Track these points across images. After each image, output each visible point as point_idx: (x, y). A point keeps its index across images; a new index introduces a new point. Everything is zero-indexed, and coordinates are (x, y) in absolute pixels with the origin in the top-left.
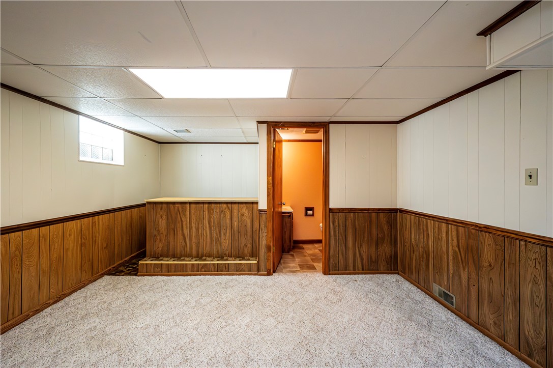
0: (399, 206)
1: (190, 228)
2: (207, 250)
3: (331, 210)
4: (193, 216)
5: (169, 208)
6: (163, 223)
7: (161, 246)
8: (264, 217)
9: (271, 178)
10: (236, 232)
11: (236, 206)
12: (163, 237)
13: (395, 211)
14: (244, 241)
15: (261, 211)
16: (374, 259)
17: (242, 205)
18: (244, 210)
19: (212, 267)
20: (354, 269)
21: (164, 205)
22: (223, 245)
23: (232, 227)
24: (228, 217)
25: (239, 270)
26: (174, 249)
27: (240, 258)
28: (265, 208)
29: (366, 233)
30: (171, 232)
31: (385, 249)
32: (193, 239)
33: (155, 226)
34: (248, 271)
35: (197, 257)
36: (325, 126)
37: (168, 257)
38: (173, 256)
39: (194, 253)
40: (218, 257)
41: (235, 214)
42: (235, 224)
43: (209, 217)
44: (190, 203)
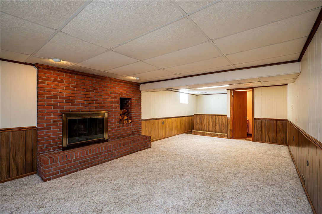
1: (206, 123)
2: (211, 129)
3: (254, 119)
4: (207, 119)
6: (198, 121)
8: (229, 120)
9: (231, 107)
10: (220, 124)
11: (220, 116)
12: (198, 125)
14: (223, 128)
16: (275, 139)
17: (222, 116)
18: (223, 117)
21: (199, 116)
22: (216, 128)
24: (218, 120)
25: (221, 136)
26: (202, 128)
27: (222, 133)
28: (229, 117)
29: (271, 129)
30: (201, 123)
31: (281, 135)
32: (207, 126)
33: (197, 122)
34: (224, 137)
35: (208, 131)
36: (253, 88)
37: (200, 131)
38: (202, 131)
39: (207, 130)
40: (214, 132)
41: (220, 119)
42: (220, 122)
43: (212, 120)
44: (206, 115)
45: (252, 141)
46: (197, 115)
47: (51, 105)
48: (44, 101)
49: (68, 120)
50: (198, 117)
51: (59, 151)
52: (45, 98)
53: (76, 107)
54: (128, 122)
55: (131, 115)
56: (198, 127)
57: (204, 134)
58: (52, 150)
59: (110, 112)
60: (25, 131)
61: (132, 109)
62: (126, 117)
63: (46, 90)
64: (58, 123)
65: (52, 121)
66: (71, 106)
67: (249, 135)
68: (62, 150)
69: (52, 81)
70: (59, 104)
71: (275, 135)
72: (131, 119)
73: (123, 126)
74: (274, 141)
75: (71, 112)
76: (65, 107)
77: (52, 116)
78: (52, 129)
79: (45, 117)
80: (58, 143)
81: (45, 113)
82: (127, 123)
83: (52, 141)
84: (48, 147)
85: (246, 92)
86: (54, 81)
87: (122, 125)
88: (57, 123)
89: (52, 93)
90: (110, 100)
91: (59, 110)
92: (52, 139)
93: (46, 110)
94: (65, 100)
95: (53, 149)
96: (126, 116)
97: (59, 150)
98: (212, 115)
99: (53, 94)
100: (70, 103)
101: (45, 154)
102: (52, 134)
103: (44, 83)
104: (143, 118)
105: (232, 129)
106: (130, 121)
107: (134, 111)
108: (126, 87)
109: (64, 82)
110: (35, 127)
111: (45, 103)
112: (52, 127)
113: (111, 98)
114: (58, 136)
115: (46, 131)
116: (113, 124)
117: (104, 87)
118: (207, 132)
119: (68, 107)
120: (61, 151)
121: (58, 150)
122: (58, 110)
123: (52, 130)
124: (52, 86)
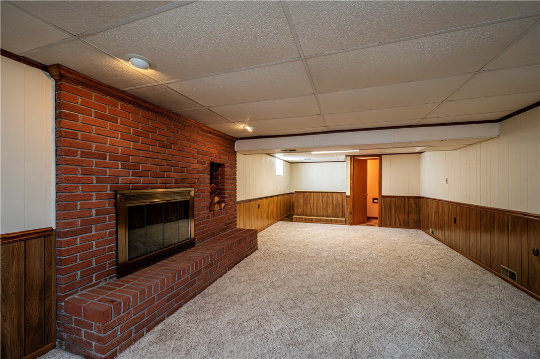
0: (422, 195)
1: (314, 204)
2: (321, 213)
3: (382, 196)
4: (315, 198)
5: (304, 195)
6: (301, 201)
7: (301, 210)
8: (348, 199)
9: (352, 181)
10: (335, 206)
11: (335, 194)
12: (302, 207)
13: (420, 197)
14: (338, 210)
15: (347, 196)
16: (406, 221)
17: (337, 194)
18: (339, 195)
19: (324, 220)
20: (395, 226)
21: (302, 193)
22: (329, 211)
23: (333, 203)
24: (331, 199)
25: (336, 222)
26: (306, 213)
27: (336, 217)
28: (349, 195)
29: (402, 208)
30: (305, 205)
31: (413, 217)
32: (315, 209)
33: (298, 202)
34: (341, 222)
35: (317, 216)
36: (380, 156)
37: (303, 216)
38: (306, 216)
39: (315, 214)
40: (326, 217)
41: (334, 198)
42: (334, 202)
43: (322, 199)
44: (314, 192)
45: (379, 226)
46: (300, 193)
47: (92, 173)
48: (77, 163)
49: (128, 207)
50: (301, 196)
51: (111, 281)
52: (78, 157)
53: (142, 179)
54: (220, 206)
55: (224, 194)
56: (300, 211)
57: (311, 221)
58: (94, 282)
59: (196, 189)
60: (23, 243)
61: (225, 184)
62: (217, 199)
63: (80, 137)
64: (107, 216)
65: (94, 211)
66: (132, 176)
67: (369, 219)
68: (115, 278)
69: (93, 116)
70: (108, 170)
71: (406, 216)
72: (224, 202)
73: (214, 215)
74: (405, 225)
75: (132, 189)
76: (120, 178)
77: (94, 201)
78: (94, 230)
79: (79, 203)
80: (107, 262)
81: (78, 193)
82: (219, 208)
83: (94, 260)
84: (87, 276)
85: (366, 160)
86: (98, 116)
87: (212, 212)
88: (105, 216)
89: (94, 145)
90: (196, 166)
91: (109, 186)
92: (94, 254)
93: (80, 185)
94: (120, 163)
95: (97, 278)
96: (216, 196)
97: (110, 278)
98: (322, 192)
99: (96, 147)
100: (131, 171)
101: (79, 293)
102: (94, 243)
103: (76, 119)
104: (238, 199)
105: (352, 212)
106: (223, 205)
107: (227, 186)
108: (219, 144)
109: (119, 121)
110: (51, 230)
111: (77, 169)
112: (94, 227)
113: (199, 162)
114: (107, 247)
115: (80, 238)
116: (201, 212)
117: (188, 140)
118: (315, 218)
119: (126, 179)
120: (115, 281)
121: (108, 278)
122: (107, 186)
123: (93, 232)
124: (94, 127)
